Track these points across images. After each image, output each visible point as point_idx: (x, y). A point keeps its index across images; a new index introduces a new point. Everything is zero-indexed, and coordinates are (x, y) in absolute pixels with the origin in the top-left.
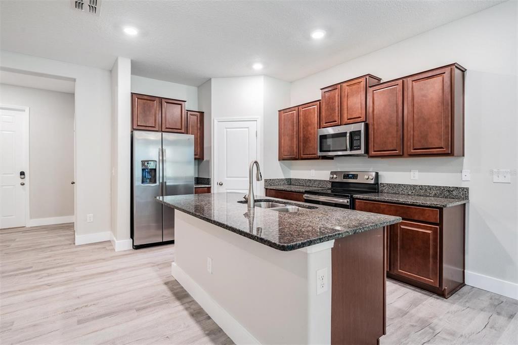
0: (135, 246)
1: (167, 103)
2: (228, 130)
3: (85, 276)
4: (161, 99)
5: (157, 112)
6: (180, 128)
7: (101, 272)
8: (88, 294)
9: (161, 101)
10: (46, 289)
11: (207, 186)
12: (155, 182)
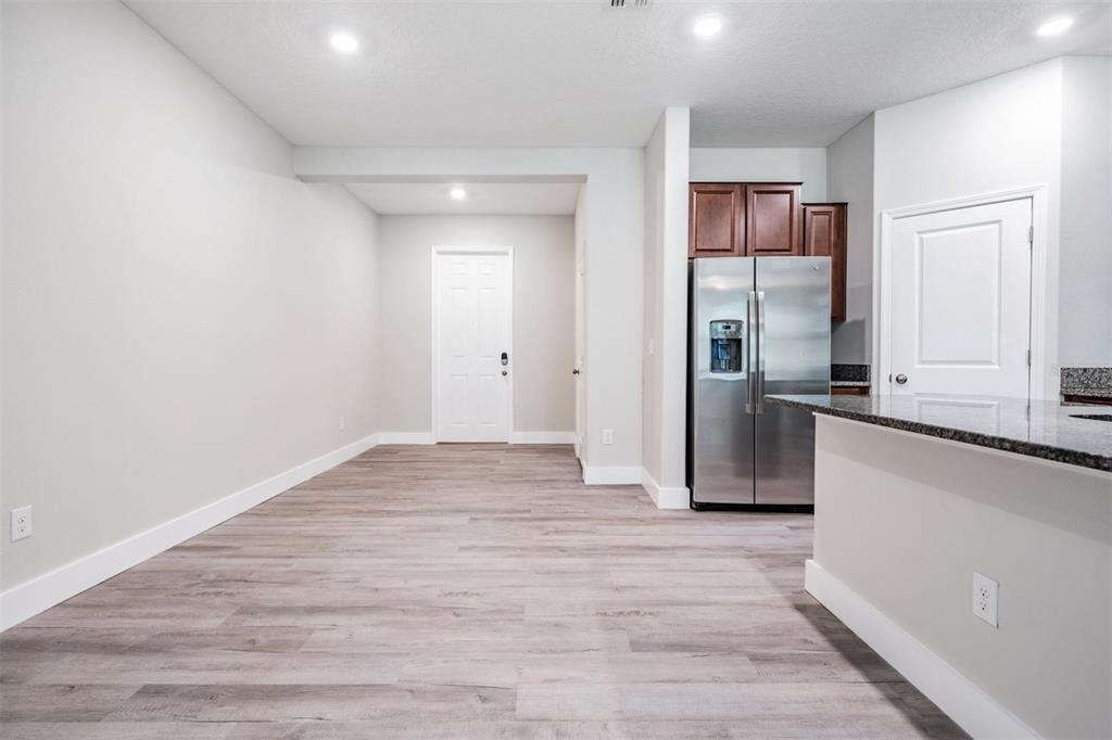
0: (696, 504)
1: (757, 192)
2: (924, 236)
3: (618, 547)
4: (744, 186)
5: (736, 216)
6: (787, 248)
7: (642, 544)
8: (633, 587)
9: (745, 191)
10: (561, 557)
11: (861, 384)
12: (738, 368)
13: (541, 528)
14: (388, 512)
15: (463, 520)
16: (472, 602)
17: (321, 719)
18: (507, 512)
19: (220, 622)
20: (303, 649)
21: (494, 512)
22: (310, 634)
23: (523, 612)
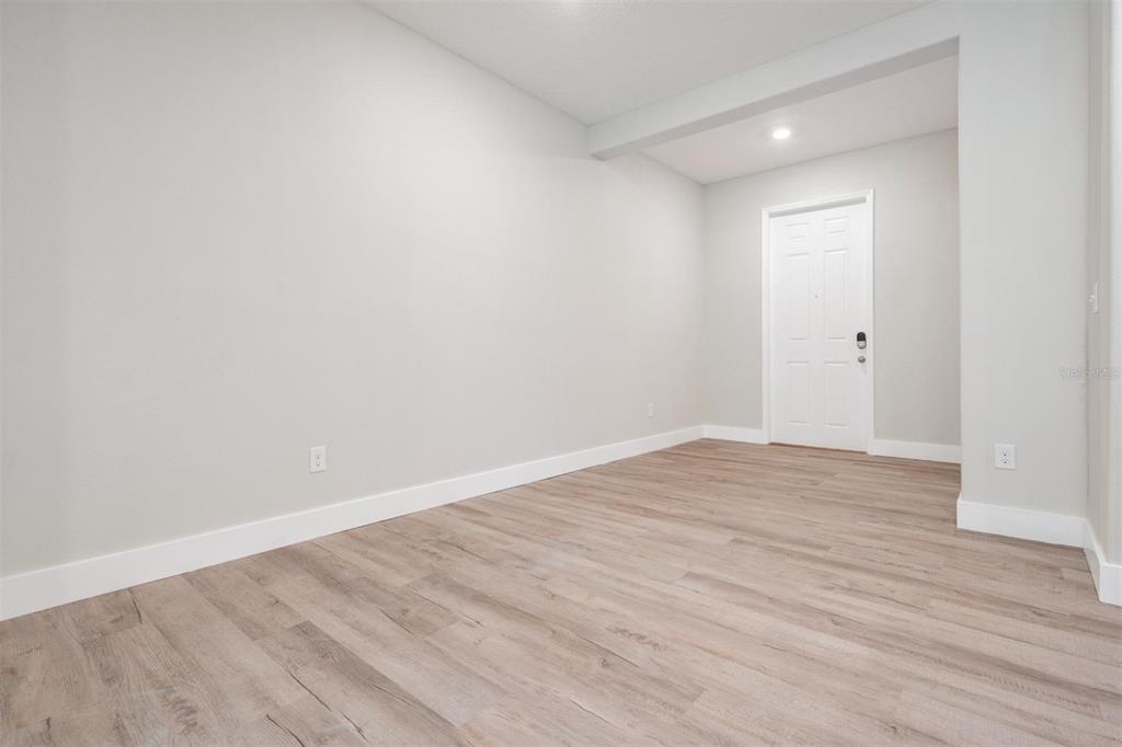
13: (826, 576)
14: (646, 510)
15: (722, 538)
16: (640, 654)
17: (359, 730)
18: (789, 541)
19: (406, 581)
20: (428, 638)
21: (772, 537)
22: (452, 623)
23: (693, 699)
